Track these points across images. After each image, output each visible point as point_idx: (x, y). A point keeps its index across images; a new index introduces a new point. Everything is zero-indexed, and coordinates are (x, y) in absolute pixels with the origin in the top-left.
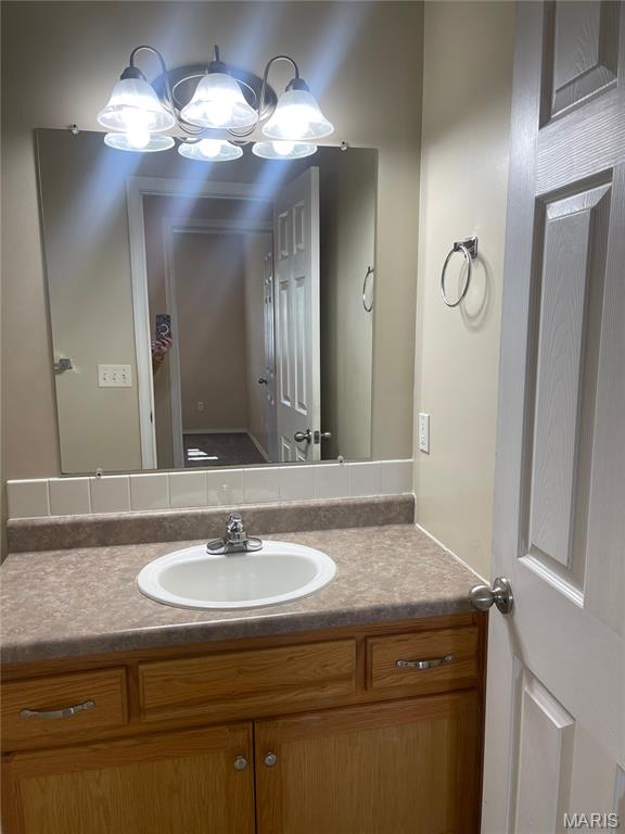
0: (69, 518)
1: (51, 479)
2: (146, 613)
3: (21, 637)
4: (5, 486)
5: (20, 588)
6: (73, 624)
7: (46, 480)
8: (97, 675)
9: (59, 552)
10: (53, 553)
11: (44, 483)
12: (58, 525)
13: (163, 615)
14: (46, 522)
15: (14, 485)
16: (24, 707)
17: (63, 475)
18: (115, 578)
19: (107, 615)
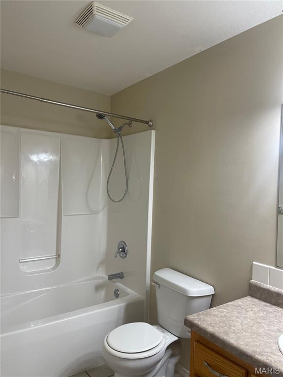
0: (276, 289)
1: (271, 267)
2: (267, 350)
3: (210, 327)
4: (252, 264)
5: (235, 310)
6: (233, 335)
7: (269, 267)
8: (233, 365)
9: (268, 304)
10: (266, 304)
11: (267, 268)
12: (270, 291)
13: (272, 356)
14: (265, 287)
15: (255, 264)
16: (207, 361)
17: (277, 266)
18: (276, 328)
19: (250, 340)
